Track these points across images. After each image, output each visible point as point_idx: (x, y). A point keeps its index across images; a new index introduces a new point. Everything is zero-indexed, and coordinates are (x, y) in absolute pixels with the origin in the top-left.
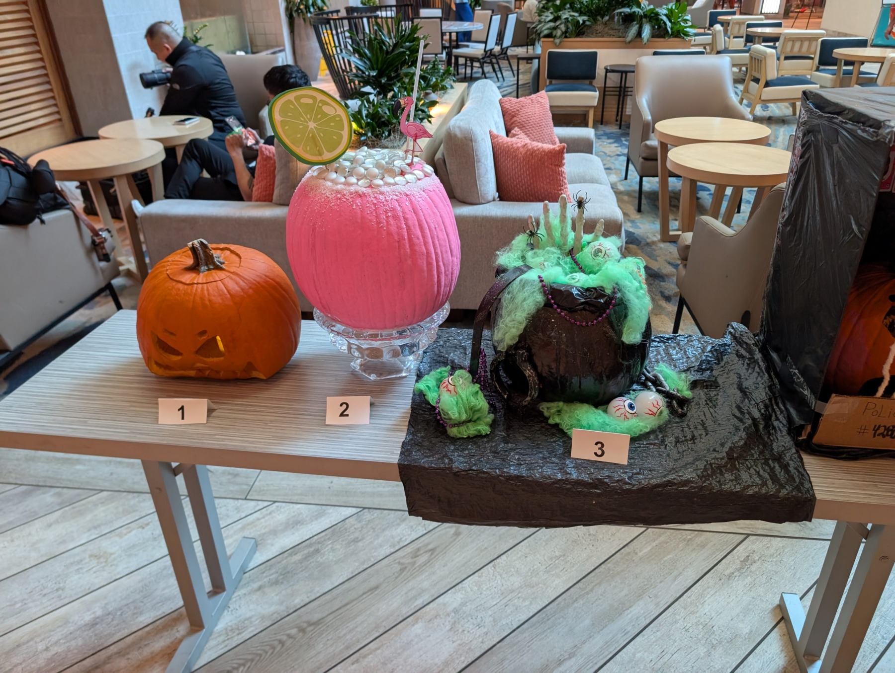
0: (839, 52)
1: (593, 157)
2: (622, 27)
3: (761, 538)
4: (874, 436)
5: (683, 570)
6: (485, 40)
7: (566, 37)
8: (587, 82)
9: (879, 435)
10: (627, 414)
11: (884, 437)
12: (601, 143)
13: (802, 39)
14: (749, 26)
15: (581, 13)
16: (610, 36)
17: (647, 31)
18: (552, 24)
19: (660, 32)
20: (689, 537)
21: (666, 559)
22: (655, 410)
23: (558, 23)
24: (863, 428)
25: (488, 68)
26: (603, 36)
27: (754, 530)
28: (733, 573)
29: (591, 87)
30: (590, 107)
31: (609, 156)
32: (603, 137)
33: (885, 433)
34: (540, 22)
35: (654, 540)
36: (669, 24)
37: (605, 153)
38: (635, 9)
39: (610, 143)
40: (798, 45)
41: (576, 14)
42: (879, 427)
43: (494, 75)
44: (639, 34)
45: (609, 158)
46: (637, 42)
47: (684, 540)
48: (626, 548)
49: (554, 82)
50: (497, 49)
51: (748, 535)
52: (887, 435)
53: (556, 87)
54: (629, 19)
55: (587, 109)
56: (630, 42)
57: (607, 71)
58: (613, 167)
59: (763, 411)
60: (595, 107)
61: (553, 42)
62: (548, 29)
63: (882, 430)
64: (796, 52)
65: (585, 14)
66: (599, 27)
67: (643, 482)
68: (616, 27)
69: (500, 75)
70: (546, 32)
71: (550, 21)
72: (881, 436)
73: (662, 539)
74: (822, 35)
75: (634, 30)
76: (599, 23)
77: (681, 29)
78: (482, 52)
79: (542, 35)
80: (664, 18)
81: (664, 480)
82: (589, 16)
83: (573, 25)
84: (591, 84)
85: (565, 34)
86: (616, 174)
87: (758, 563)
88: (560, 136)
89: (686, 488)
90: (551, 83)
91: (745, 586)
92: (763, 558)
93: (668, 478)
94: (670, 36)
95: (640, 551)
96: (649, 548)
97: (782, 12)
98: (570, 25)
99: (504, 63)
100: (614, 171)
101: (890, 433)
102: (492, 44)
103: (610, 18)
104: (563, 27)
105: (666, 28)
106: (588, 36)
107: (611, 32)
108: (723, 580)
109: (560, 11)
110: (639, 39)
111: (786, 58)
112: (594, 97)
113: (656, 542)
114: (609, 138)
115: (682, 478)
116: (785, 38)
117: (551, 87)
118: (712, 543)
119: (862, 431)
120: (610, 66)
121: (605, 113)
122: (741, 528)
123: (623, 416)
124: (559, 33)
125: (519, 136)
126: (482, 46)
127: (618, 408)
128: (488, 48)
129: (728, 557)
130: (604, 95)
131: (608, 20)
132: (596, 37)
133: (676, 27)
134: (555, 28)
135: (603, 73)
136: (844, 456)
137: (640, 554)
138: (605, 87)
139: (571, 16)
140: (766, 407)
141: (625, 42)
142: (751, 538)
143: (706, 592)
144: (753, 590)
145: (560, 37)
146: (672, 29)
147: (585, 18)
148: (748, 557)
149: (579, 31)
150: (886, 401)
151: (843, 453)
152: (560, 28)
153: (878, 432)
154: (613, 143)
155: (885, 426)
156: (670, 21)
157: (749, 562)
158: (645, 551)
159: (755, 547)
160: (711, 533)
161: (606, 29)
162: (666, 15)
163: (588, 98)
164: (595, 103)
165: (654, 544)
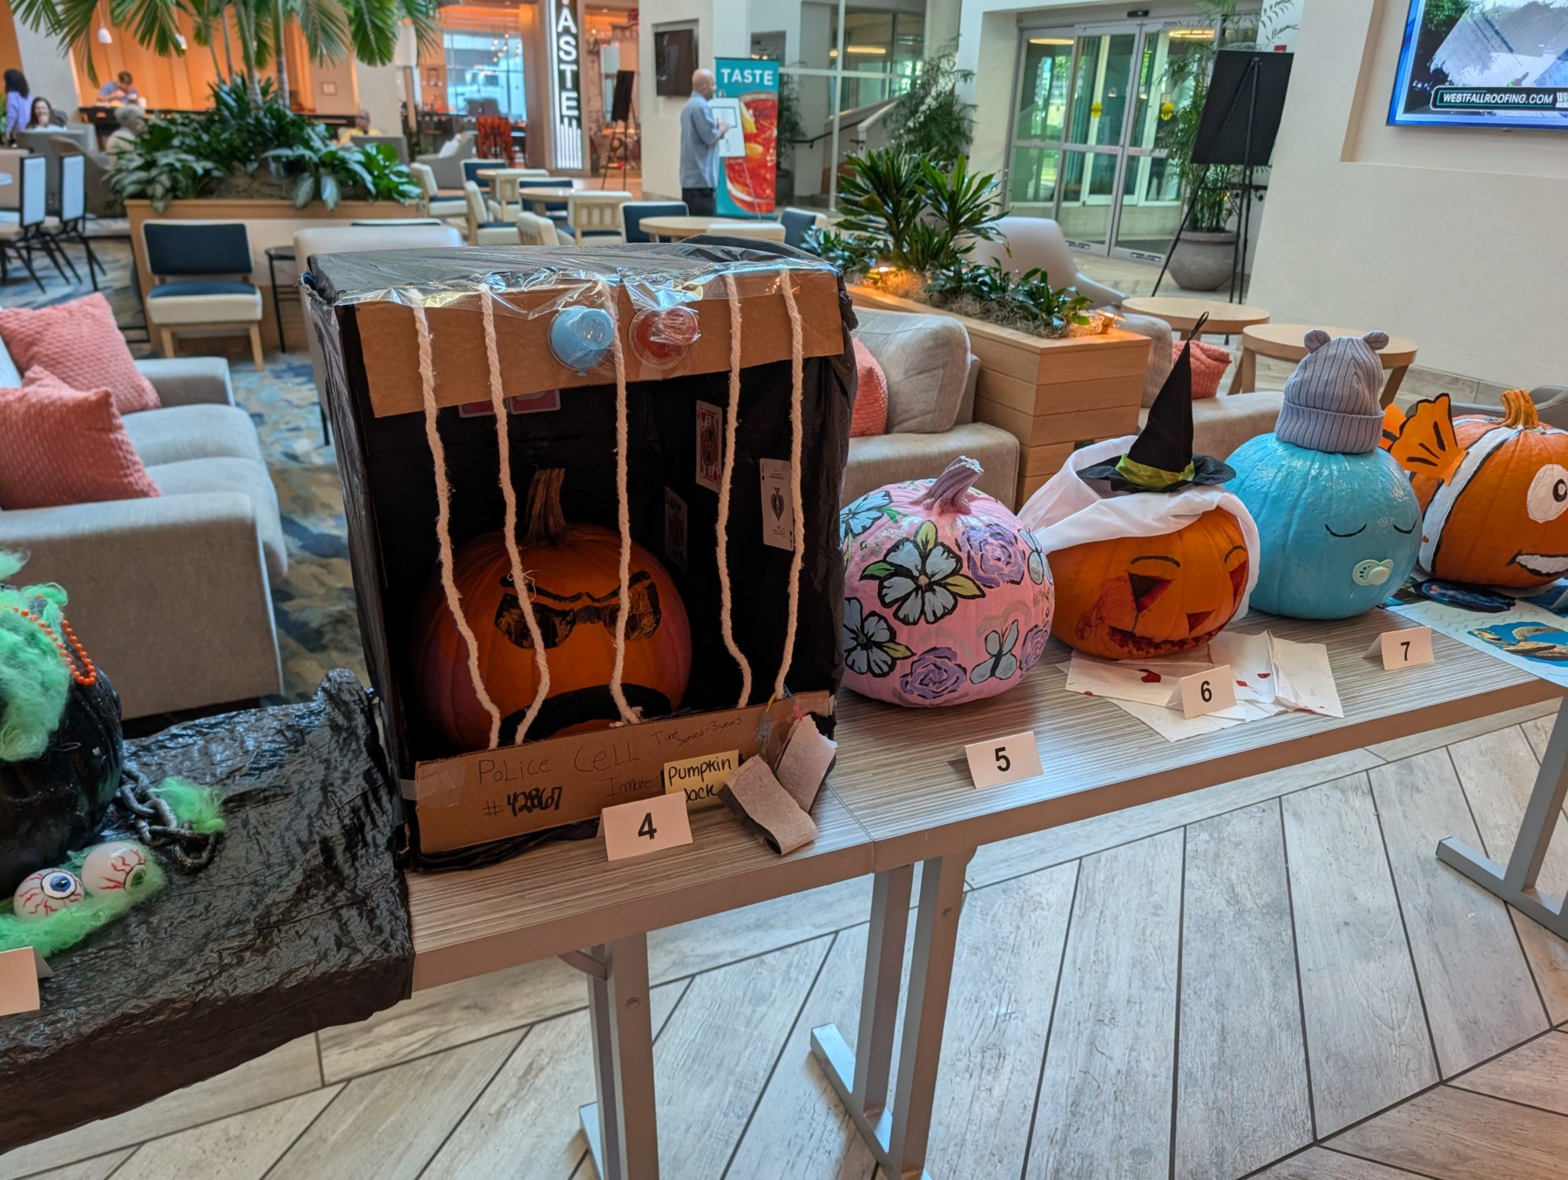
0: (647, 223)
1: (230, 411)
2: (285, 182)
3: (553, 1022)
4: (515, 814)
5: (416, 1136)
6: (16, 204)
7: (176, 197)
8: (239, 277)
9: (521, 809)
10: (51, 903)
11: (530, 811)
12: (282, 385)
13: (602, 206)
14: (523, 185)
15: (200, 156)
16: (265, 196)
17: (330, 190)
18: (142, 175)
19: (354, 190)
20: (428, 1068)
21: (383, 1127)
22: (120, 877)
23: (154, 172)
24: (491, 805)
25: (41, 261)
26: (251, 197)
27: (542, 1012)
28: (505, 1105)
29: (244, 287)
30: (251, 322)
31: (298, 407)
32: (286, 375)
33: (529, 804)
34: (119, 171)
35: (361, 1099)
36: (368, 178)
37: (289, 403)
38: (300, 151)
39: (299, 384)
40: (596, 214)
41: (190, 158)
42: (515, 796)
43: (56, 273)
44: (317, 193)
45: (296, 411)
46: (314, 208)
47: (419, 1077)
48: (305, 1137)
49: (169, 279)
50: (52, 222)
51: (532, 1025)
52: (533, 806)
53: (172, 288)
54: (295, 168)
55: (245, 326)
56: (305, 206)
57: (271, 258)
58: (303, 424)
59: (347, 821)
60: (260, 323)
61: (151, 206)
62: (135, 183)
63: (521, 801)
64: (596, 225)
65: (207, 158)
66: (241, 181)
67: (66, 1035)
68: (275, 181)
69: (69, 273)
70: (131, 189)
71: (139, 168)
72: (525, 812)
73: (377, 1091)
74: (628, 199)
75: (305, 187)
76: (238, 173)
77: (391, 186)
78: (16, 228)
79: (125, 194)
80: (358, 168)
81: (112, 1016)
82: (215, 161)
83: (186, 176)
84: (246, 281)
85: (174, 192)
86: (309, 437)
87: (548, 1070)
88: (155, 376)
89: (162, 1018)
90: (163, 282)
91: (525, 1120)
92: (556, 1057)
93: (119, 1012)
94: (376, 198)
95: (333, 1132)
96: (350, 1120)
97: (588, 167)
98: (180, 177)
99: (75, 252)
100: (306, 432)
101: (536, 802)
102: (35, 210)
103: (260, 165)
104: (165, 179)
105: (365, 186)
106: (220, 196)
107: (265, 190)
108: (487, 1126)
109: (157, 149)
110: (316, 203)
111: (585, 234)
112: (252, 305)
113: (366, 1102)
114: (297, 375)
115: (151, 1000)
116: (576, 204)
117: (164, 289)
118: (470, 1064)
119: (492, 811)
120: (277, 249)
121: (286, 333)
122: (522, 1017)
123: (41, 908)
124: (159, 190)
125: (43, 382)
126: (15, 217)
127: (28, 896)
128: (29, 220)
129: (498, 1078)
130: (276, 301)
131: (257, 169)
132: (239, 198)
133: (384, 183)
134: (151, 181)
135: (265, 260)
136: (479, 860)
137: (333, 1139)
138: (274, 287)
139: (180, 160)
140: (355, 811)
141: (293, 207)
142: (537, 1028)
143: (456, 1162)
144: (538, 1121)
145: (163, 197)
146: (375, 185)
147: (209, 165)
148: (531, 1065)
149: (203, 187)
150: (507, 751)
151: (477, 855)
152: (160, 182)
153: (518, 806)
154: (304, 383)
155: (523, 793)
156: (371, 173)
157: (533, 1073)
158: (343, 1128)
159: (543, 1043)
160: (468, 1047)
161: (256, 185)
162: (360, 163)
163: (245, 305)
164: (258, 314)
165: (361, 1108)
